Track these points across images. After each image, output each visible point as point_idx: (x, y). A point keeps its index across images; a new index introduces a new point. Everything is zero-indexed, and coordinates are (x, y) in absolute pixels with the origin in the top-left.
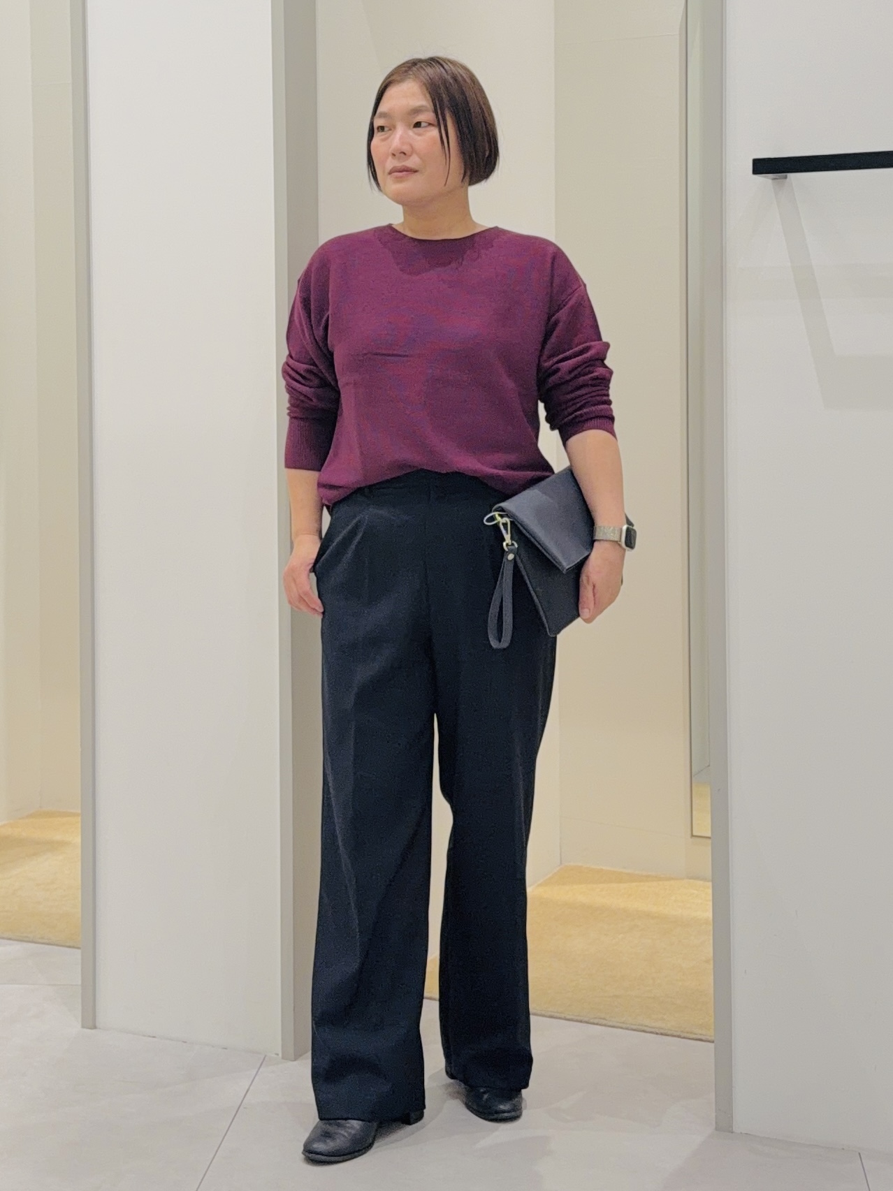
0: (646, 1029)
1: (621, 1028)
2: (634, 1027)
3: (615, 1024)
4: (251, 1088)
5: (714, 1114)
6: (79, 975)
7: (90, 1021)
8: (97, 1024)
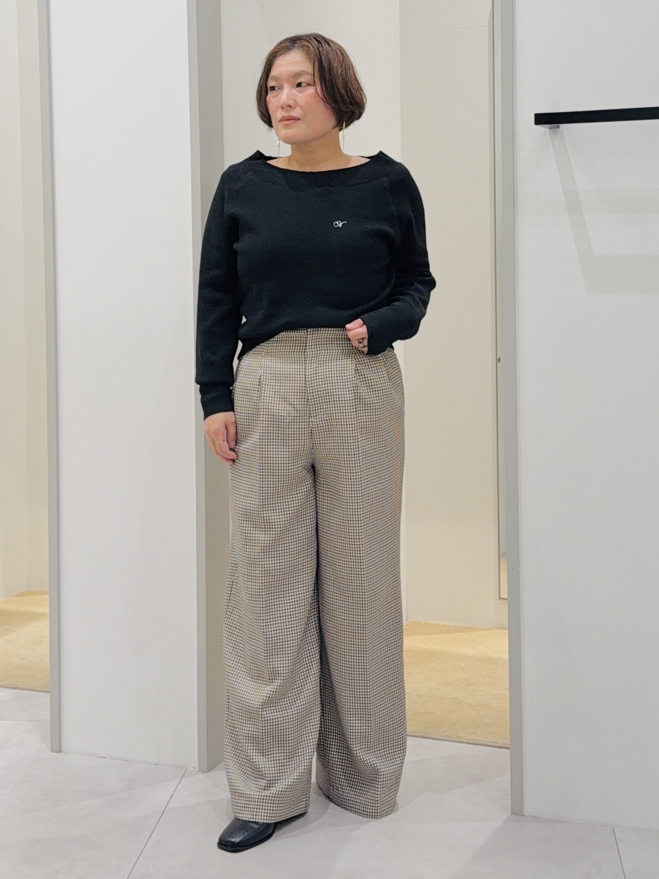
0: (462, 740)
1: (447, 741)
2: (455, 739)
4: (175, 793)
5: (510, 802)
6: (49, 713)
7: (57, 747)
8: (62, 749)
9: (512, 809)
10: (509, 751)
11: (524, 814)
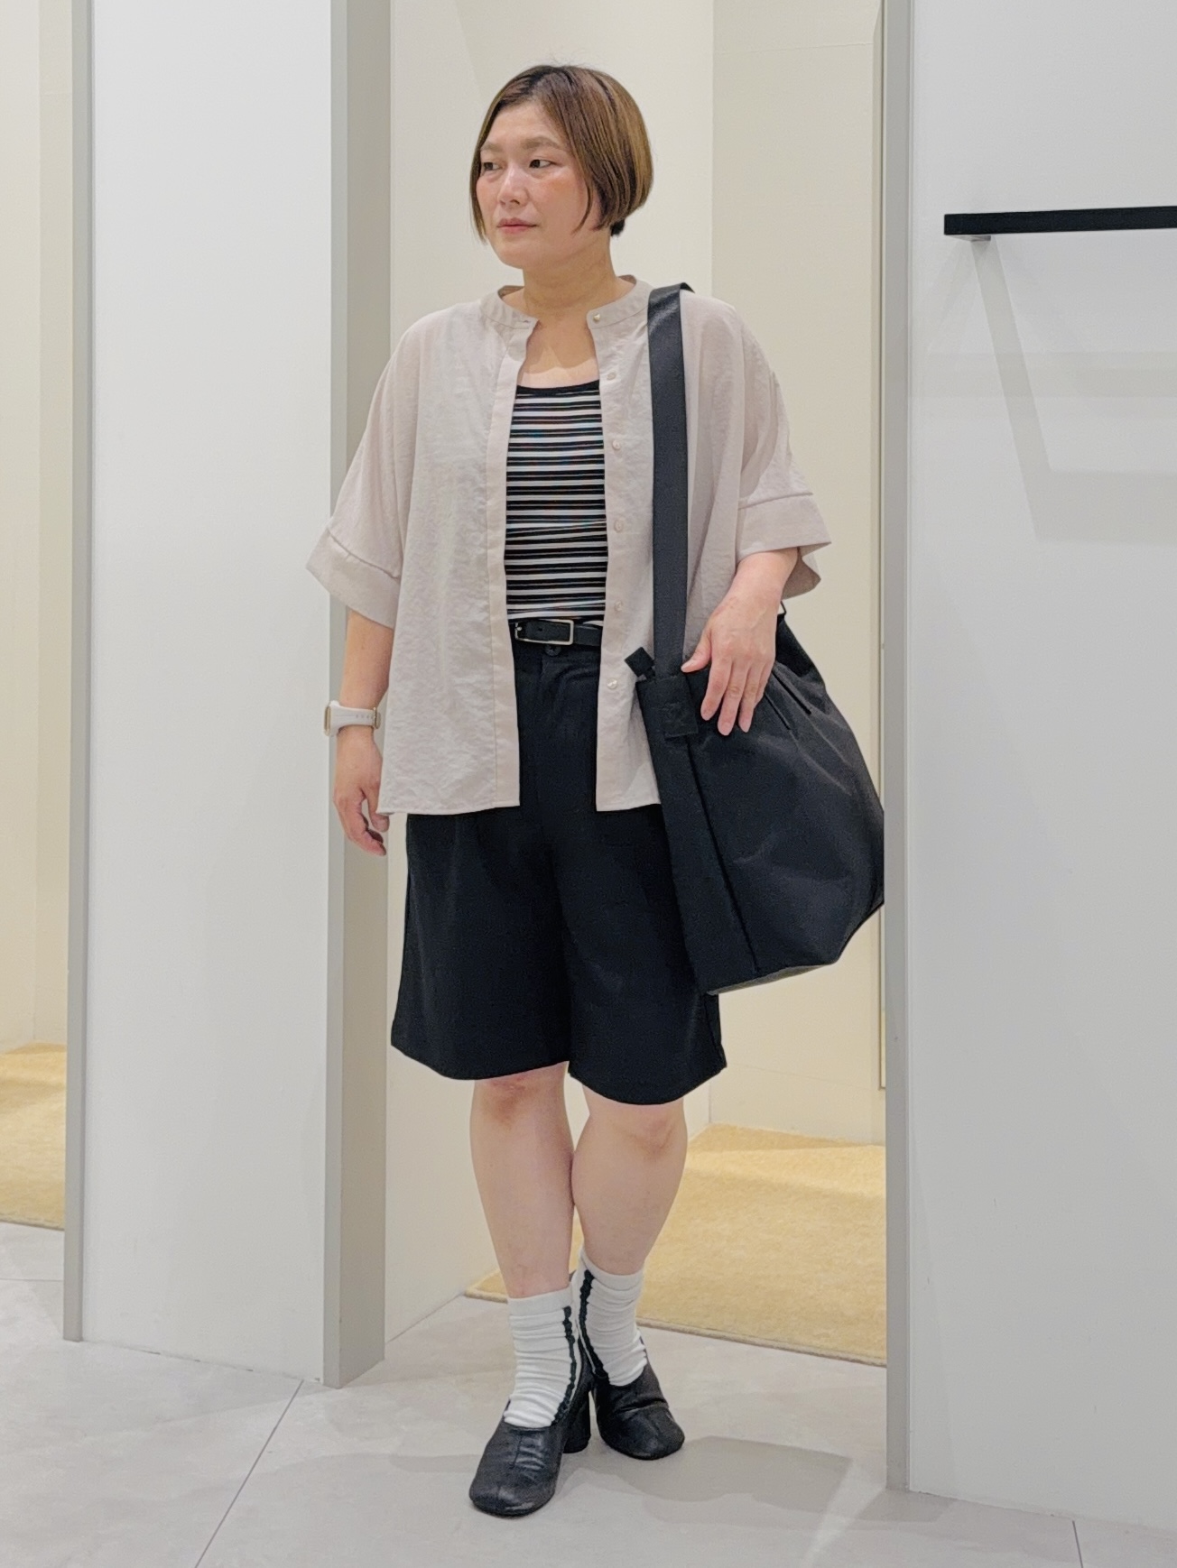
1: (772, 1347)
2: (786, 1346)
3: (764, 1342)
4: (280, 1424)
5: (885, 1467)
6: (62, 1268)
7: (75, 1331)
8: (83, 1336)
9: (888, 1477)
10: (885, 1370)
11: (911, 1489)
